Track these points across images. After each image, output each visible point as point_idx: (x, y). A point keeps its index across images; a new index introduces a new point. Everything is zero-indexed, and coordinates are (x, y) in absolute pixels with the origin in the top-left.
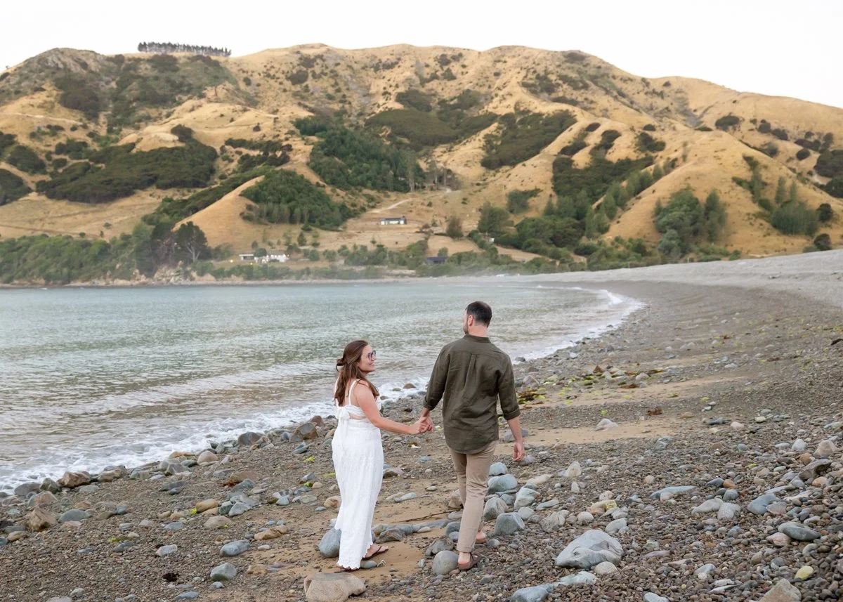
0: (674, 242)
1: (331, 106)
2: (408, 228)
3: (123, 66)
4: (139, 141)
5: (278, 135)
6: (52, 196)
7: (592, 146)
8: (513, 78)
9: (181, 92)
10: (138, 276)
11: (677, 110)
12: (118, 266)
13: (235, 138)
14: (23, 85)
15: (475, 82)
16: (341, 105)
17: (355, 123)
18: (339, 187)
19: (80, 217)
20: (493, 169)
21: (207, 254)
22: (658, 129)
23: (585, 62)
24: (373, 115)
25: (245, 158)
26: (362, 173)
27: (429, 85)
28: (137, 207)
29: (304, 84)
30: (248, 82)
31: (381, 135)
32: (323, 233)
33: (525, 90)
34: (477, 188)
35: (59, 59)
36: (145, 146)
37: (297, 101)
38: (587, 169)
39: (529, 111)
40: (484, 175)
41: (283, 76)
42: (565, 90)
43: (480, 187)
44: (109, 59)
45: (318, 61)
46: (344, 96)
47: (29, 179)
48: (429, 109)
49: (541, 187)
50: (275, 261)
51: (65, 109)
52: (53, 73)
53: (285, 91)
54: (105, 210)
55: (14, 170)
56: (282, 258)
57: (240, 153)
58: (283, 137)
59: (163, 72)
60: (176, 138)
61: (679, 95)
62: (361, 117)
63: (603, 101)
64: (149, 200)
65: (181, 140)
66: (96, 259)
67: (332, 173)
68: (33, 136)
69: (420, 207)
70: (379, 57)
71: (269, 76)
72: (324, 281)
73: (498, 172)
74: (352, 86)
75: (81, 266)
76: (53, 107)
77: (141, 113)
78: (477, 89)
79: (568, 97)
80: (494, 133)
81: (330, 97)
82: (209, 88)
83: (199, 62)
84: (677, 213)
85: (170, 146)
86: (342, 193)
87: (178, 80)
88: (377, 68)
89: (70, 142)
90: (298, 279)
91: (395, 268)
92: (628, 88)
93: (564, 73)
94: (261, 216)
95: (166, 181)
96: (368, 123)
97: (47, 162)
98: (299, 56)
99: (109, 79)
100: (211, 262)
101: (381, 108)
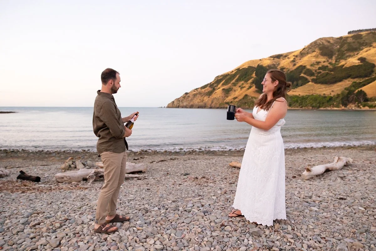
3: (342, 40)
4: (346, 64)
6: (316, 83)
9: (363, 46)
10: (342, 107)
12: (335, 104)
14: (309, 51)
19: (324, 89)
21: (366, 100)
28: (344, 85)
35: (321, 41)
36: (348, 65)
44: (338, 39)
47: (309, 78)
51: (322, 56)
52: (319, 46)
54: (332, 86)
55: (305, 76)
59: (356, 40)
60: (359, 61)
64: (348, 82)
65: (361, 62)
66: (328, 101)
68: (311, 65)
75: (323, 103)
76: (318, 56)
77: (347, 54)
82: (374, 43)
83: (371, 34)
85: (357, 64)
87: (362, 42)
89: (323, 66)
95: (354, 76)
97: (315, 73)
99: (337, 45)
100: (368, 102)
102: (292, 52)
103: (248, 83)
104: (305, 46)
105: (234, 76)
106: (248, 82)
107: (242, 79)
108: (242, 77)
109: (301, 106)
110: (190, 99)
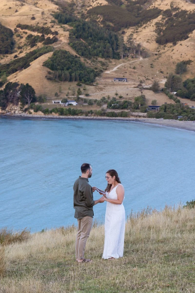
2: (129, 84)
5: (46, 23)
13: (23, 23)
17: (80, 11)
18: (86, 57)
20: (163, 45)
21: (34, 100)
24: (91, 7)
25: (30, 36)
26: (96, 48)
31: (97, 20)
32: (88, 87)
34: (156, 57)
39: (178, 8)
40: (158, 48)
43: (157, 56)
48: (121, 4)
49: (192, 59)
50: (71, 104)
56: (74, 103)
57: (26, 33)
58: (49, 25)
62: (83, 8)
67: (82, 49)
69: (129, 69)
72: (99, 117)
73: (165, 46)
80: (161, 22)
86: (89, 62)
90: (87, 115)
91: (134, 111)
94: (56, 78)
96: (89, 12)
100: (37, 104)
101: (95, 3)
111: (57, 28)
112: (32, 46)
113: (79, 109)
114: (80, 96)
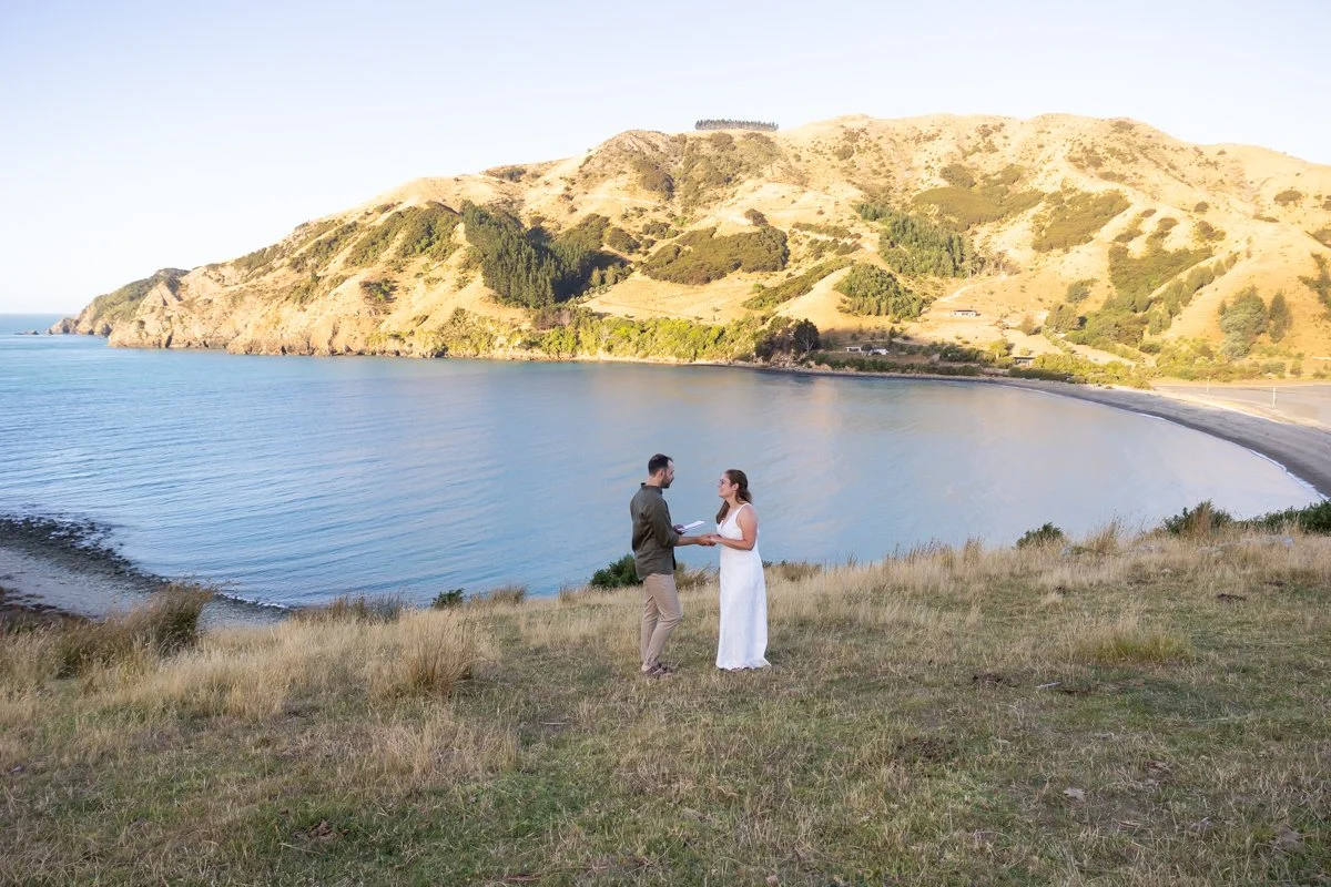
0: (1238, 344)
1: (877, 182)
2: (980, 321)
3: (687, 146)
4: (717, 224)
5: (842, 220)
6: (655, 277)
7: (1148, 234)
8: (1058, 151)
9: (742, 171)
11: (1232, 182)
12: (736, 349)
13: (803, 221)
14: (606, 168)
15: (1019, 155)
16: (886, 180)
17: (900, 199)
18: (907, 275)
19: (684, 299)
20: (1044, 252)
21: (816, 346)
22: (1211, 206)
23: (1133, 131)
24: (919, 192)
25: (814, 242)
26: (924, 260)
27: (970, 159)
29: (850, 160)
30: (798, 158)
31: (929, 213)
33: (1071, 165)
34: (1031, 274)
35: (633, 142)
36: (724, 231)
37: (845, 178)
38: (1143, 259)
39: (1076, 190)
40: (1035, 259)
41: (830, 152)
42: (1113, 165)
43: (1034, 272)
44: (674, 140)
45: (862, 135)
46: (889, 171)
47: (629, 259)
48: (973, 184)
49: (1097, 277)
50: (877, 353)
51: (645, 192)
52: (631, 156)
53: (833, 167)
54: (704, 292)
56: (883, 352)
57: (808, 237)
58: (846, 223)
59: (722, 151)
60: (751, 222)
61: (1233, 165)
62: (906, 193)
63: (1153, 175)
64: (738, 283)
65: (755, 225)
67: (900, 262)
68: (623, 217)
69: (982, 295)
70: (919, 129)
71: (817, 152)
73: (1048, 255)
74: (895, 160)
76: (635, 190)
77: (708, 193)
78: (1021, 163)
79: (1116, 171)
80: (1042, 213)
81: (875, 172)
82: (765, 167)
83: (752, 138)
84: (1241, 316)
85: (748, 231)
86: (912, 282)
87: (738, 159)
88: (918, 141)
89: (655, 222)
90: (903, 372)
92: (1180, 160)
93: (1112, 145)
94: (853, 309)
95: (751, 266)
96: (916, 200)
97: (639, 242)
98: (843, 130)
99: (676, 159)
100: (821, 351)
101: (926, 184)
102: (552, 164)
103: (449, 268)
104: (590, 151)
105: (385, 234)
106: (448, 262)
107: (418, 248)
108: (419, 242)
109: (641, 352)
110: (216, 312)
111: (860, 227)
112: (817, 259)
113: (891, 360)
114: (894, 340)
